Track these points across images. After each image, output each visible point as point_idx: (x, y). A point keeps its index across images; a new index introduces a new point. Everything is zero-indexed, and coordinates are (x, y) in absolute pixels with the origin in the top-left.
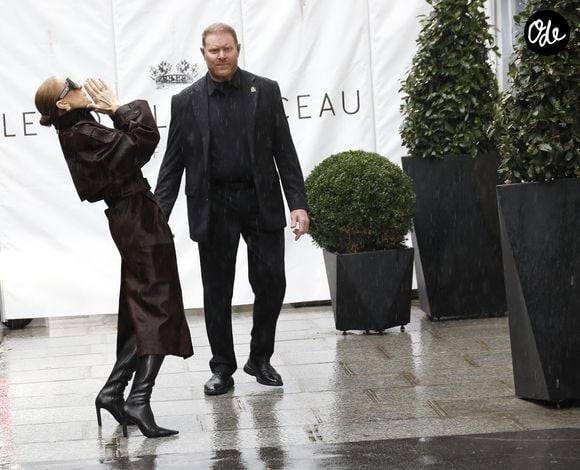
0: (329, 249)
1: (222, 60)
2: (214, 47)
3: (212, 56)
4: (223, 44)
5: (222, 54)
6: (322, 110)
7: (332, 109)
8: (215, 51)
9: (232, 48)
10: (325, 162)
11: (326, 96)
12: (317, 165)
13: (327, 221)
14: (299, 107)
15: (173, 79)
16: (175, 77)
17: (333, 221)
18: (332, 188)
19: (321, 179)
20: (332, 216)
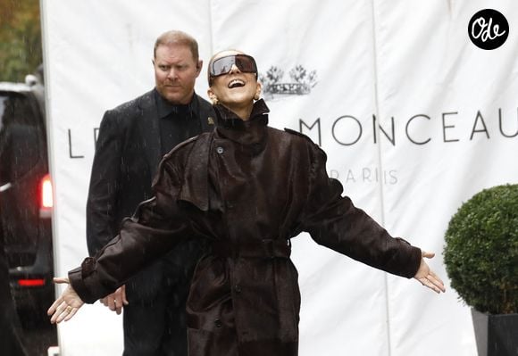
0: (479, 308)
1: (174, 81)
2: (164, 63)
3: (163, 74)
4: (175, 59)
5: (172, 73)
6: (474, 131)
7: (485, 130)
8: (166, 67)
9: (187, 67)
10: (476, 198)
11: (479, 114)
12: (466, 201)
13: (476, 272)
14: (444, 127)
15: (285, 89)
16: (287, 87)
17: (484, 273)
18: (483, 230)
19: (470, 220)
20: (483, 266)
